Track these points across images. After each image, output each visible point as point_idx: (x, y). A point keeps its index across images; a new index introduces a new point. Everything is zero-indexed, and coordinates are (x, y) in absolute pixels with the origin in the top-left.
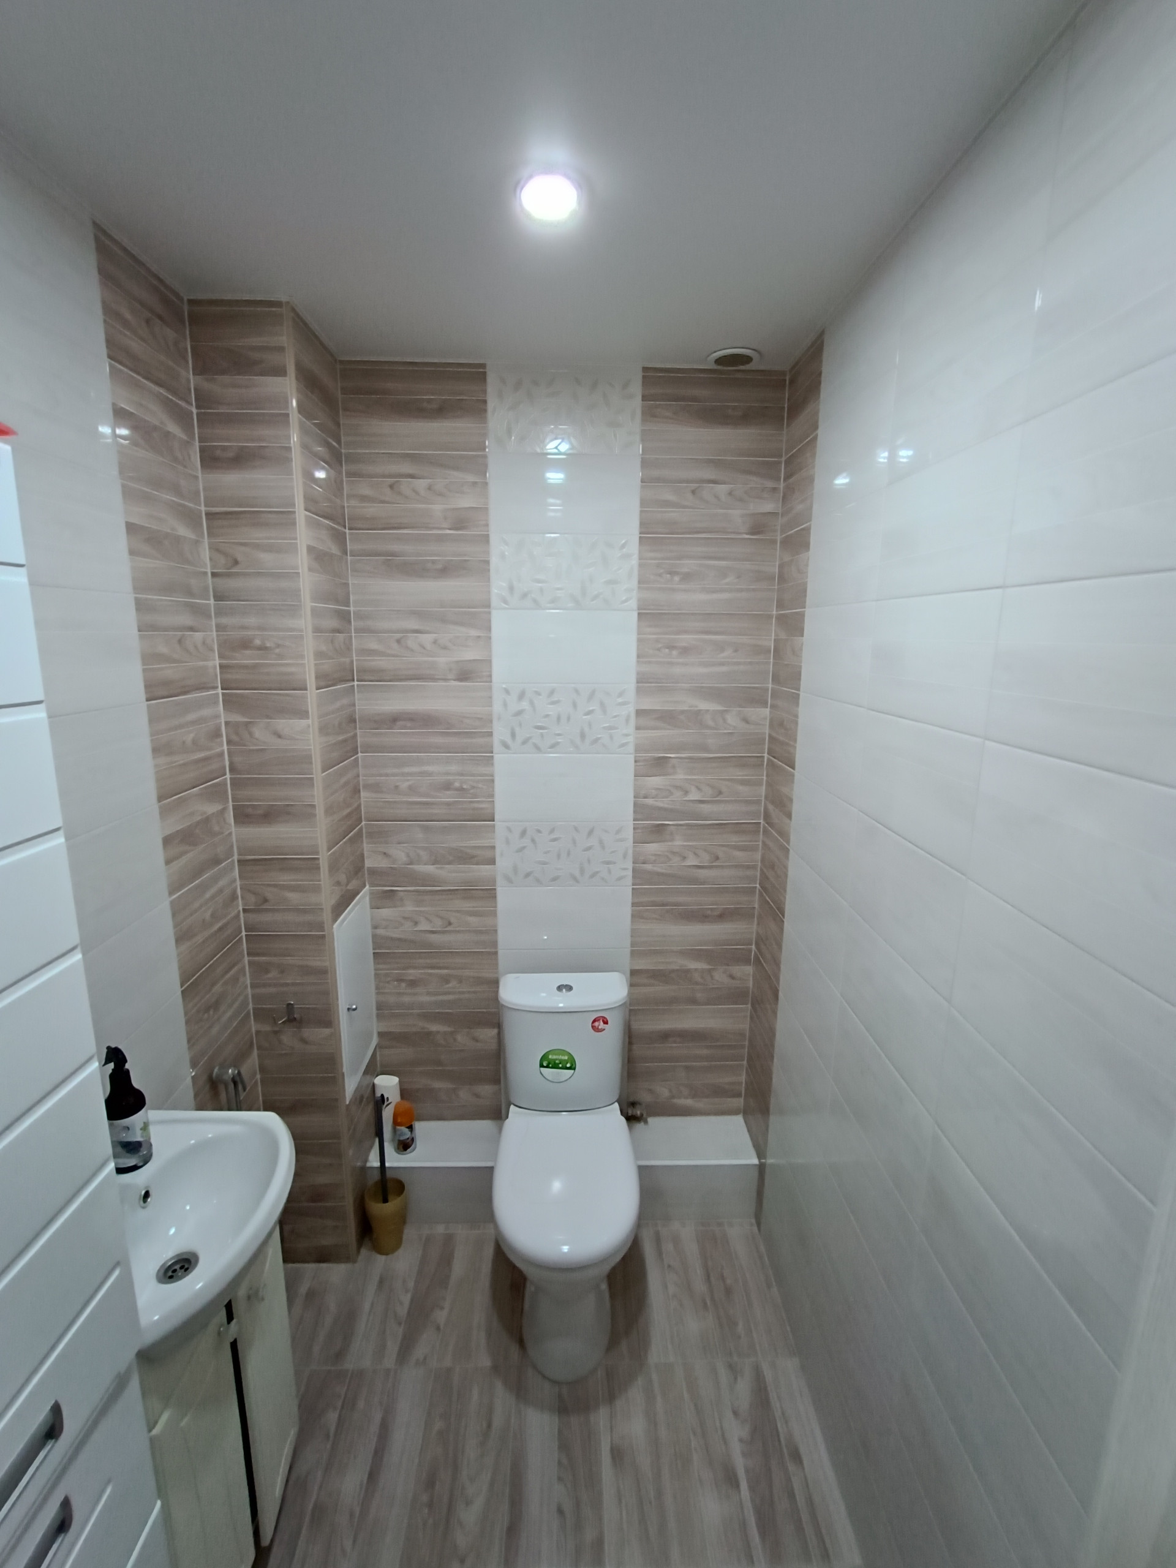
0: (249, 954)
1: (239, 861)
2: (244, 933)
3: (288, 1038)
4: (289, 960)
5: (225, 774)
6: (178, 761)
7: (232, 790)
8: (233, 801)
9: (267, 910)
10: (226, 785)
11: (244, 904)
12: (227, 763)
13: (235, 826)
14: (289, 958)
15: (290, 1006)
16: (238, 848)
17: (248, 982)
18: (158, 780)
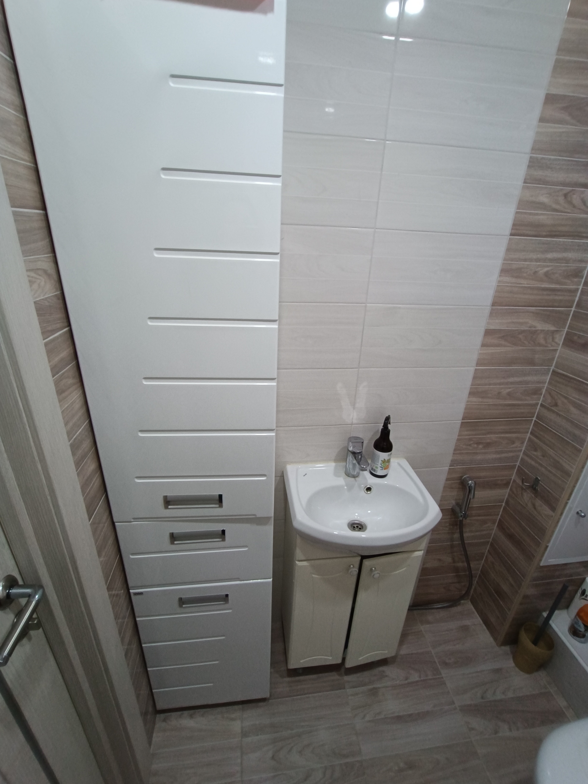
0: (531, 433)
1: (553, 371)
2: (534, 419)
3: (527, 496)
4: (551, 452)
5: (571, 307)
6: (524, 284)
7: (571, 320)
8: (568, 329)
9: (554, 412)
10: (569, 315)
11: (543, 401)
12: (577, 299)
13: (562, 347)
14: (552, 451)
15: (537, 480)
16: (556, 363)
17: (523, 449)
18: (497, 291)
